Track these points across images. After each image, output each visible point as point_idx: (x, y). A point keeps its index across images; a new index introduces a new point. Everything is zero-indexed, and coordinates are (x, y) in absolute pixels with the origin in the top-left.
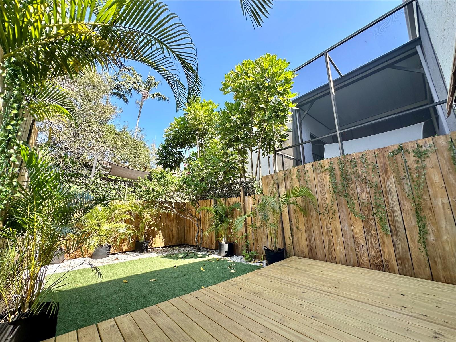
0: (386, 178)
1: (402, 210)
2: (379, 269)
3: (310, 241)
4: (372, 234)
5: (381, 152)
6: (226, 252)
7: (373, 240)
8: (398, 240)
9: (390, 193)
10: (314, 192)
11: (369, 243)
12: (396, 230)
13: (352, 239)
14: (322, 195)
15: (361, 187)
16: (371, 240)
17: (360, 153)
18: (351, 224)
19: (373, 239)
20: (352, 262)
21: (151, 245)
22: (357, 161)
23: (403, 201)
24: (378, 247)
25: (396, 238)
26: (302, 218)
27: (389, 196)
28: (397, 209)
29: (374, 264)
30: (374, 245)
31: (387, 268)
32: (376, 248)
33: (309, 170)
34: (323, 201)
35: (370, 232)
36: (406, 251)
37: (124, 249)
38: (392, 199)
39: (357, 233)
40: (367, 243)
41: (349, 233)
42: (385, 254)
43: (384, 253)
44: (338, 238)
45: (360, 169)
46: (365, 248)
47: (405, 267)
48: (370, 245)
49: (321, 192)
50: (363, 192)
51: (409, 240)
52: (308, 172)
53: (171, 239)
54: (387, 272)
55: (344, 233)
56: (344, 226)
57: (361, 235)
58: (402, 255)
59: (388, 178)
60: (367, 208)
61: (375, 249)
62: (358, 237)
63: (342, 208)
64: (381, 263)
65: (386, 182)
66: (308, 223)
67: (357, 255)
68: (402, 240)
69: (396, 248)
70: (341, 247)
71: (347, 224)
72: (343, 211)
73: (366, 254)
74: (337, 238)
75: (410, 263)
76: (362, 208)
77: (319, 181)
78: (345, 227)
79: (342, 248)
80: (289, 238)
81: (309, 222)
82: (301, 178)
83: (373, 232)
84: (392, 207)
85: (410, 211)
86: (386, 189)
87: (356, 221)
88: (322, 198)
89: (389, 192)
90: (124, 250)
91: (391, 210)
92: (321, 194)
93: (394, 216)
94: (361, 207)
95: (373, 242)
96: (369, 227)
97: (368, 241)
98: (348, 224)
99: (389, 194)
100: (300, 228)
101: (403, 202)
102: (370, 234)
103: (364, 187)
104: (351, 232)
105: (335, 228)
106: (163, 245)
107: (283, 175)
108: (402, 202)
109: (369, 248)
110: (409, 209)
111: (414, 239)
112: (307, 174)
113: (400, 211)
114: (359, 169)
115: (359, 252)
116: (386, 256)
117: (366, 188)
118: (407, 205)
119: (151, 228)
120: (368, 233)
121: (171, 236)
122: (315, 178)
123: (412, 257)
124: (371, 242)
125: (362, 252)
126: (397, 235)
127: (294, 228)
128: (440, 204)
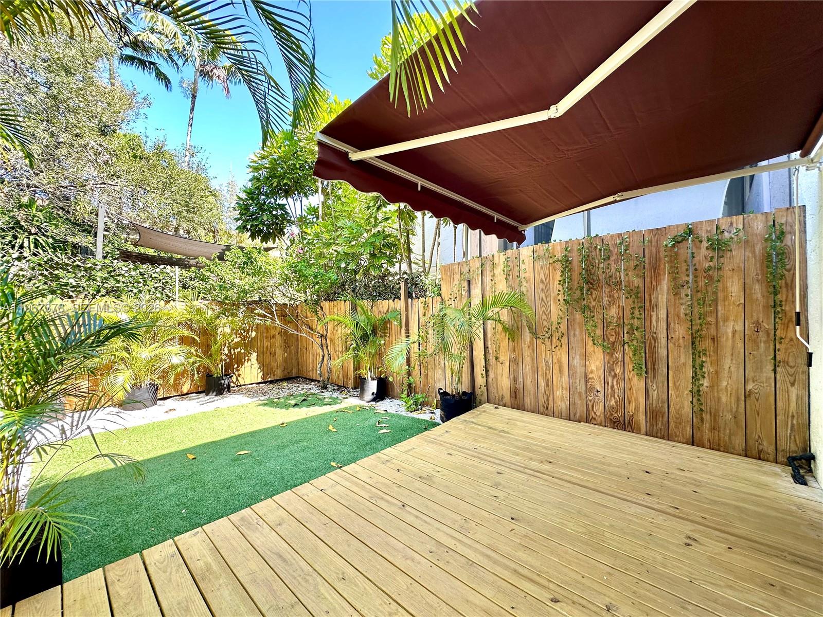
0: (654, 283)
1: (669, 338)
2: (617, 426)
3: (515, 380)
4: (615, 374)
5: (655, 235)
6: (373, 394)
7: (615, 383)
8: (654, 385)
9: (655, 310)
10: (531, 300)
11: (609, 387)
12: (654, 369)
13: (583, 381)
14: (543, 306)
15: (610, 296)
16: (612, 383)
17: (619, 235)
18: (585, 357)
19: (617, 382)
20: (578, 415)
21: (237, 380)
22: (612, 249)
23: (675, 323)
24: (622, 395)
25: (651, 381)
26: (505, 343)
27: (654, 314)
28: (662, 336)
29: (611, 419)
30: (616, 391)
31: (630, 427)
32: (618, 396)
33: (526, 261)
34: (545, 317)
35: (614, 370)
36: (663, 402)
37: (185, 389)
38: (658, 319)
39: (592, 372)
40: (606, 387)
41: (580, 370)
42: (631, 405)
43: (629, 403)
44: (561, 377)
45: (615, 264)
46: (601, 395)
47: (657, 424)
48: (610, 390)
49: (542, 299)
50: (613, 304)
51: (670, 385)
52: (524, 263)
53: (274, 370)
54: (629, 431)
55: (572, 370)
56: (573, 358)
57: (598, 375)
58: (656, 407)
59: (658, 282)
60: (615, 333)
61: (616, 396)
62: (593, 378)
63: (574, 330)
64: (622, 418)
65: (654, 290)
66: (515, 351)
67: (587, 405)
68: (661, 385)
69: (649, 395)
70: (564, 391)
71: (578, 357)
72: (575, 335)
73: (602, 404)
74: (559, 378)
75: (666, 419)
76: (606, 331)
77: (542, 281)
78: (575, 361)
79: (566, 394)
80: (482, 374)
81: (516, 349)
82: (511, 274)
83: (618, 370)
84: (655, 333)
85: (681, 341)
86: (651, 301)
87: (594, 352)
88: (544, 311)
89: (654, 307)
90: (185, 391)
91: (653, 336)
92: (543, 303)
93: (655, 347)
94: (605, 329)
95: (615, 387)
96: (614, 362)
97: (608, 384)
98: (580, 355)
99: (653, 311)
100: (501, 359)
101: (674, 325)
102: (613, 373)
103: (616, 295)
104: (583, 370)
105: (559, 361)
106: (260, 380)
107: (479, 265)
108: (672, 325)
109: (608, 395)
110: (681, 336)
111: (678, 384)
112: (523, 267)
113: (665, 339)
114: (613, 265)
115: (590, 401)
116: (631, 409)
117: (619, 298)
118: (681, 331)
119: (234, 350)
120: (610, 373)
121: (273, 364)
122: (536, 275)
123: (670, 411)
124: (612, 387)
125: (596, 401)
126: (654, 377)
127: (491, 358)
128: (730, 331)
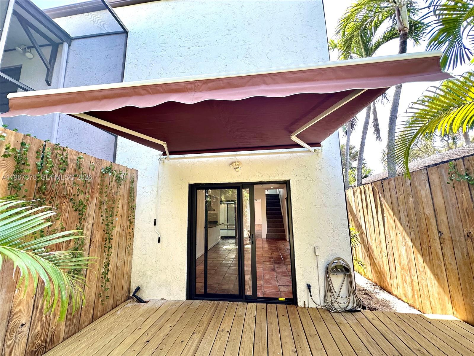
1: (92, 242)
5: (97, 163)
7: (45, 303)
11: (38, 312)
13: (4, 324)
15: (59, 209)
16: (42, 304)
17: (77, 153)
18: (14, 286)
22: (69, 163)
23: (96, 230)
27: (86, 224)
29: (33, 351)
31: (50, 344)
32: (45, 316)
39: (20, 303)
40: (34, 314)
41: (3, 309)
43: (54, 318)
46: (26, 327)
48: (37, 316)
50: (60, 216)
51: (86, 280)
57: (28, 304)
59: (92, 199)
62: (19, 311)
64: (44, 340)
65: (89, 204)
71: (4, 290)
73: (24, 340)
75: (79, 313)
84: (84, 240)
85: (97, 243)
86: (86, 214)
89: (87, 219)
97: (37, 308)
98: (7, 288)
99: (86, 222)
103: (64, 208)
104: (8, 306)
108: (94, 232)
109: (34, 323)
110: (98, 240)
113: (89, 243)
115: (9, 346)
116: (55, 323)
117: (66, 210)
118: (98, 235)
120: (42, 293)
124: (42, 308)
125: (17, 341)
128: (116, 232)
